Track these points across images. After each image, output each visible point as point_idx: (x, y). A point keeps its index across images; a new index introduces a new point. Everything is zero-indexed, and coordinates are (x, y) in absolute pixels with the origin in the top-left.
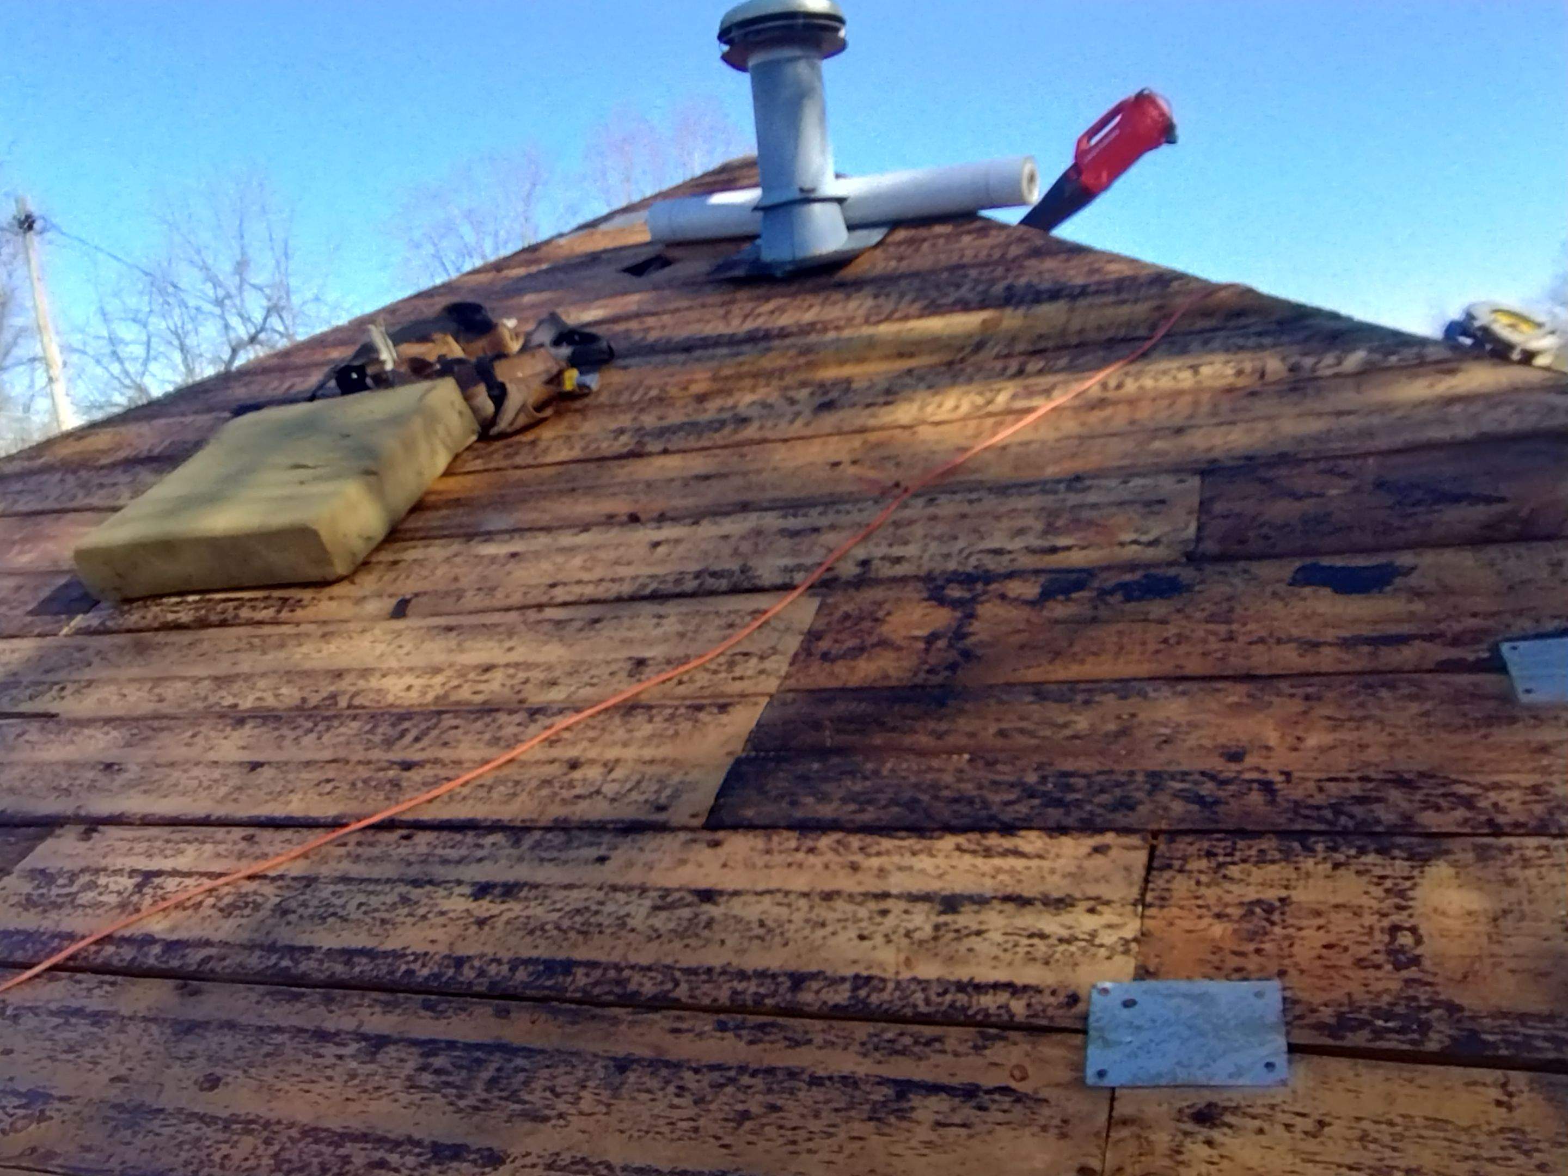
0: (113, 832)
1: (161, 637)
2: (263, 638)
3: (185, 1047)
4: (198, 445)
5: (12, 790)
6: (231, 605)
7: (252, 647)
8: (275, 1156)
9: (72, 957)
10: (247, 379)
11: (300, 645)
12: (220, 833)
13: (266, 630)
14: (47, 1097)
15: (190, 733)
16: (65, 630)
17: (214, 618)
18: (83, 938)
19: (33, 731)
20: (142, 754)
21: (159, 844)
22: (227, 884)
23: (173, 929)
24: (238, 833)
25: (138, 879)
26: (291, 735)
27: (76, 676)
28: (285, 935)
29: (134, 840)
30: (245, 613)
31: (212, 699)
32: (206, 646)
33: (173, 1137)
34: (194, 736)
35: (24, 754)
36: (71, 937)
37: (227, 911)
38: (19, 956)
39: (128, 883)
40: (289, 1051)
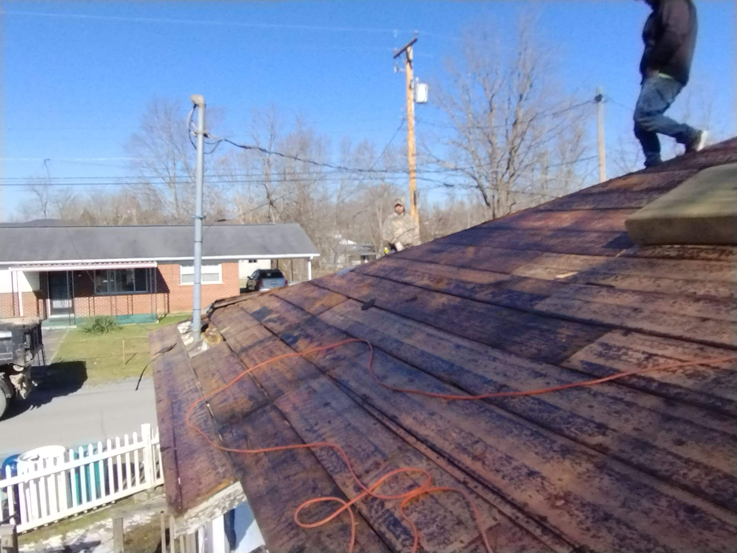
0: (637, 335)
1: (661, 261)
2: (712, 266)
3: (667, 426)
4: (680, 182)
5: (595, 312)
6: (695, 251)
7: (705, 269)
8: (710, 481)
9: (618, 379)
10: (706, 154)
11: (730, 270)
12: (687, 344)
13: (713, 263)
14: (607, 428)
15: (673, 301)
16: (618, 255)
17: (687, 255)
18: (623, 372)
19: (604, 292)
20: (651, 307)
21: (656, 343)
22: (690, 365)
23: (662, 378)
24: (695, 346)
25: (646, 356)
26: (724, 309)
27: (622, 273)
28: (718, 392)
29: (646, 340)
30: (703, 255)
31: (683, 289)
32: (682, 267)
33: (660, 458)
34: (675, 302)
35: (599, 300)
36: (618, 371)
37: (690, 376)
38: (596, 373)
39: (643, 357)
40: (719, 440)
